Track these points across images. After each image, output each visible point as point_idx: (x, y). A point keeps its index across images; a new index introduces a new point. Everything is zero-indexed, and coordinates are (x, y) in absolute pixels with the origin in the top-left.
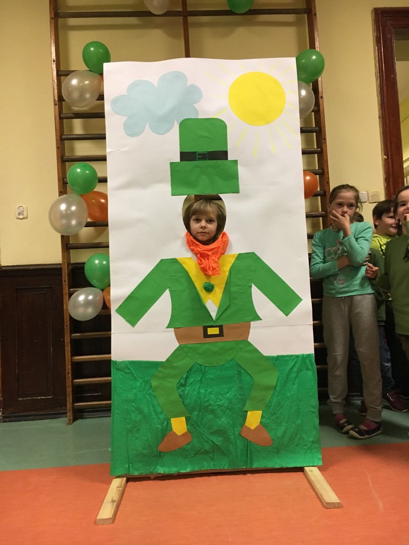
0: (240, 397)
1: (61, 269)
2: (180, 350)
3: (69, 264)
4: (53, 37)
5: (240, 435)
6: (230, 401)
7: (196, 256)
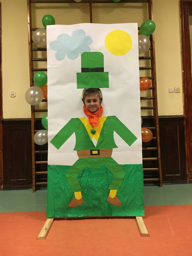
0: (107, 183)
1: (31, 121)
2: (79, 161)
3: (34, 119)
4: (29, 12)
5: (106, 201)
6: (102, 185)
7: (88, 117)
